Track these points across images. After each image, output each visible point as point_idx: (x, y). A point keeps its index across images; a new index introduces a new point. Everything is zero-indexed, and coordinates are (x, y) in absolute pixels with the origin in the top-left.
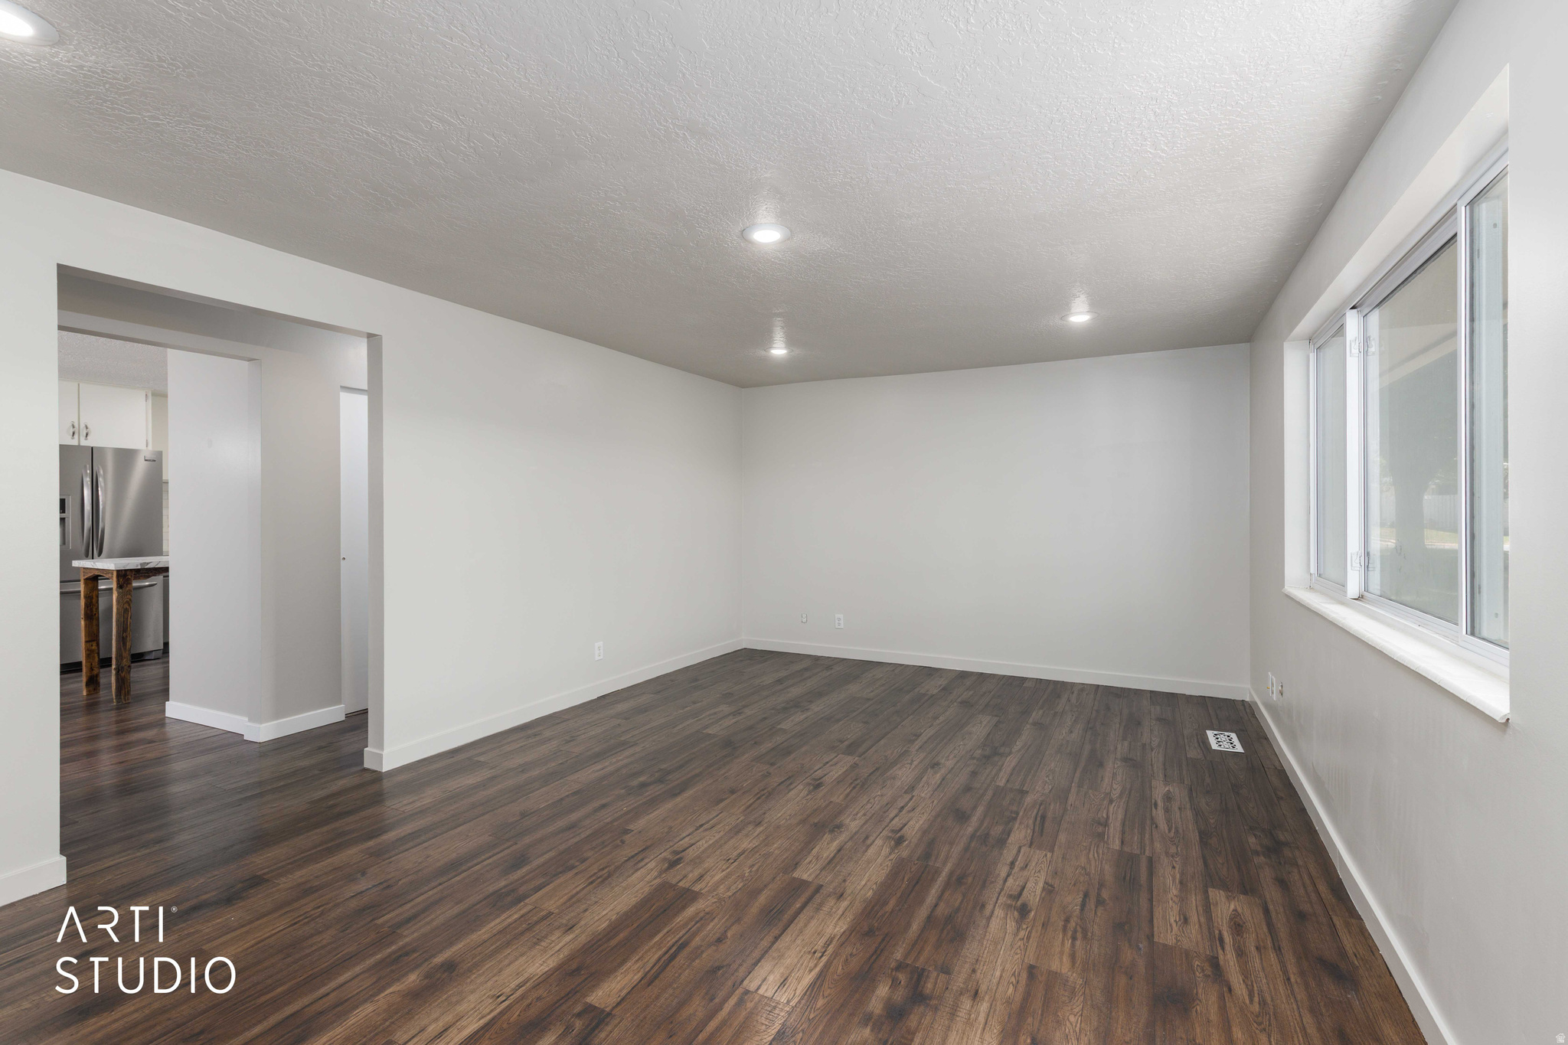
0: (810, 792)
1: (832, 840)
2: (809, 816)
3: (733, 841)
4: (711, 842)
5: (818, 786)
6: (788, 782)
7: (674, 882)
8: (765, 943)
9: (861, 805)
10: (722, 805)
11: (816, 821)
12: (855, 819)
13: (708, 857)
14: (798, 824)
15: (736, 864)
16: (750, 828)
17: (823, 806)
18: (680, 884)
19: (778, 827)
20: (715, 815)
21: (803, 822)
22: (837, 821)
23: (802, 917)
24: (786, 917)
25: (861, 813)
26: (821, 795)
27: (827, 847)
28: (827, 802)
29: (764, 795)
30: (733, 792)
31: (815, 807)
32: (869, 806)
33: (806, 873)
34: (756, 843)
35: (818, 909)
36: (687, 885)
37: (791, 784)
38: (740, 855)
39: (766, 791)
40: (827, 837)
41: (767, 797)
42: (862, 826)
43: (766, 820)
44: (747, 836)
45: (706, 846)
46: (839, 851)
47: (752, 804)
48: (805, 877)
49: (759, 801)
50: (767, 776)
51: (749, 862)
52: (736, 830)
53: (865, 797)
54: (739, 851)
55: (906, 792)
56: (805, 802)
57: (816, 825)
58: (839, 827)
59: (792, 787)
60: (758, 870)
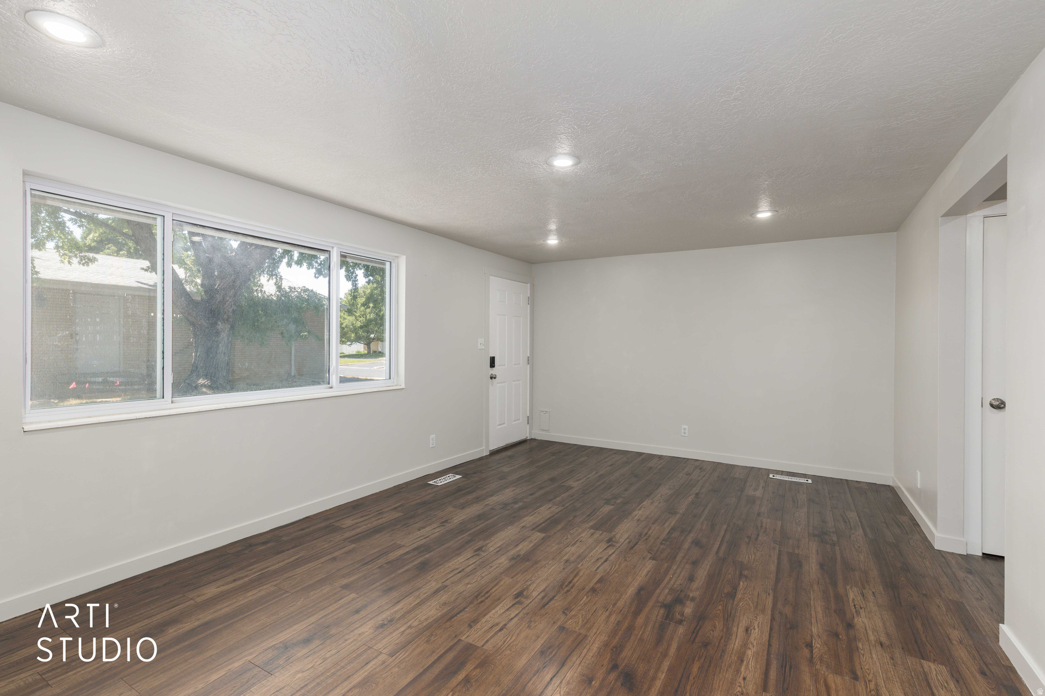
0: (527, 588)
1: (520, 550)
2: (532, 566)
3: (582, 551)
4: (594, 551)
5: (519, 594)
6: (546, 600)
7: (605, 533)
8: (557, 516)
9: (489, 575)
10: (598, 577)
11: (528, 563)
12: (500, 564)
13: (592, 543)
14: (540, 561)
15: (576, 540)
16: (572, 559)
17: (520, 574)
18: (601, 532)
19: (553, 559)
20: (600, 568)
21: (536, 562)
22: (514, 561)
23: (542, 521)
24: (549, 521)
25: (493, 568)
26: (519, 585)
27: (524, 547)
28: (516, 578)
29: (567, 586)
30: (593, 590)
31: (525, 574)
32: (483, 575)
33: (539, 536)
34: (567, 549)
35: (535, 523)
36: (597, 532)
37: (543, 598)
38: (575, 544)
39: (565, 590)
40: (522, 553)
41: (563, 584)
42: (497, 559)
43: (562, 563)
44: (573, 554)
45: (597, 549)
46: (517, 545)
47: (575, 576)
48: (539, 534)
49: (570, 579)
50: (567, 609)
51: (568, 540)
52: (581, 558)
53: (483, 582)
54: (576, 545)
55: (446, 586)
56: (533, 578)
57: (528, 560)
58: (513, 559)
59: (542, 594)
60: (564, 537)
